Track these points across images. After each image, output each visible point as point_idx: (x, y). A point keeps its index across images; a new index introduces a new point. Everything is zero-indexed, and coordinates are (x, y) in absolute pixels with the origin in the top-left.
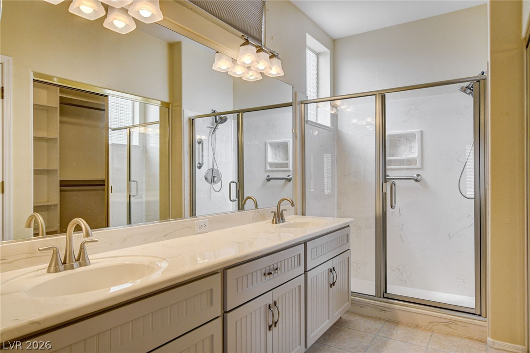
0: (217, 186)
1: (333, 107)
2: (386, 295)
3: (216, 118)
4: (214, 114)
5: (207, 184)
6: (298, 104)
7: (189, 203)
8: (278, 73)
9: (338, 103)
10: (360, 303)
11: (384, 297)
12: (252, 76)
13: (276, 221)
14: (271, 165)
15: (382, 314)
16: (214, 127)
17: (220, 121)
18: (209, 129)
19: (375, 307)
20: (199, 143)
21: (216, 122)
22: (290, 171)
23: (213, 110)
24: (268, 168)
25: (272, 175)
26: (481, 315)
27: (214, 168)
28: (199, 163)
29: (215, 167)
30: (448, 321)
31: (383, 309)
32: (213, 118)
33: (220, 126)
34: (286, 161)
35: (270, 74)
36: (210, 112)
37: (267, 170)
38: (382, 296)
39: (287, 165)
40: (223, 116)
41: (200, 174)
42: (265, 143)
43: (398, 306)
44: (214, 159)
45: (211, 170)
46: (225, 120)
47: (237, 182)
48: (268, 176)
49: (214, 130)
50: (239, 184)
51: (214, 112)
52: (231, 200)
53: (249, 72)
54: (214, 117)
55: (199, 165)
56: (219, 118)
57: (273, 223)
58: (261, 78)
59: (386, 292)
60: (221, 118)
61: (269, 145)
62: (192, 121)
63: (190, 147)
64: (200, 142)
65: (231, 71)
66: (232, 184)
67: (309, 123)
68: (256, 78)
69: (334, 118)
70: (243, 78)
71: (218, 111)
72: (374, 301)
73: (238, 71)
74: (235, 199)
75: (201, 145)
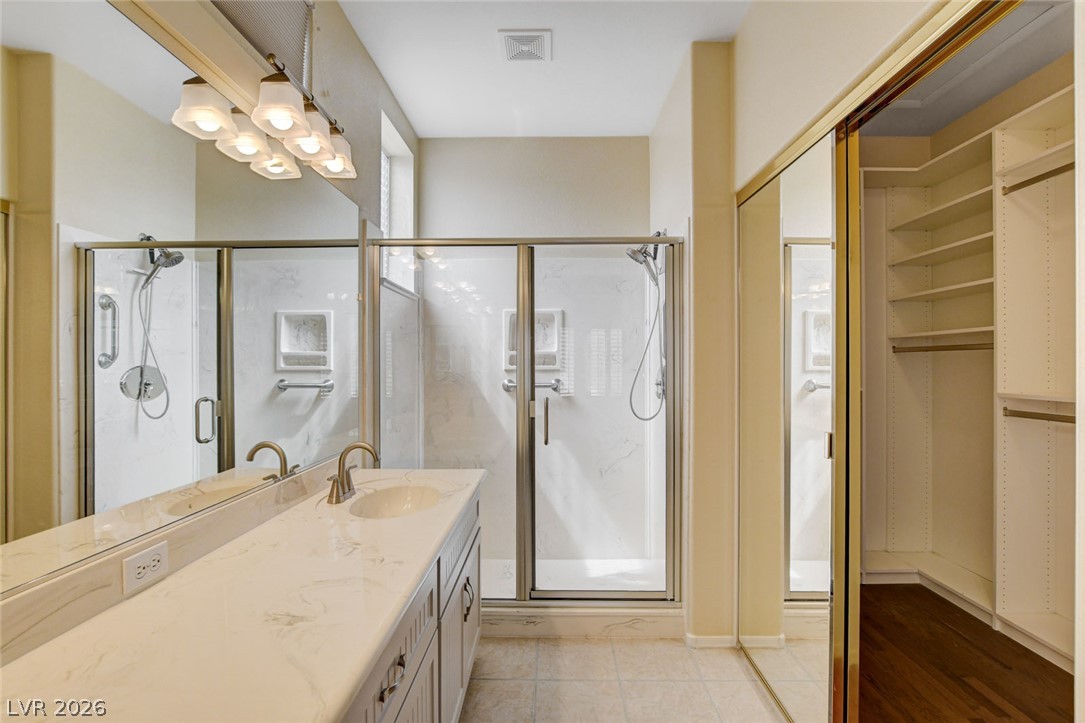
0: (155, 405)
1: (419, 257)
2: (534, 595)
3: (152, 254)
4: (147, 243)
5: (128, 402)
6: (366, 244)
7: (73, 453)
8: (344, 171)
9: (429, 251)
10: (490, 618)
11: (531, 599)
12: (274, 167)
13: (338, 497)
14: (288, 358)
15: (531, 630)
16: (149, 273)
17: (163, 260)
18: (134, 276)
19: (517, 619)
20: (104, 307)
21: (152, 261)
22: (330, 371)
23: (144, 234)
24: (282, 365)
25: (289, 380)
26: (673, 600)
27: (148, 364)
28: (104, 355)
29: (150, 363)
30: (630, 619)
31: (530, 621)
32: (144, 253)
33: (163, 272)
34: (321, 353)
35: (325, 168)
36: (136, 239)
37: (278, 368)
38: (528, 598)
39: (322, 361)
40: (170, 250)
41: (106, 381)
42: (276, 315)
43: (555, 610)
44: (147, 344)
45: (139, 369)
46: (178, 260)
47: (215, 399)
48: (282, 381)
49: (147, 280)
50: (222, 405)
51: (149, 238)
52: (199, 441)
53: (274, 155)
54: (148, 250)
55: (103, 359)
56: (159, 254)
57: (330, 502)
58: (296, 174)
59: (533, 589)
60: (168, 256)
61: (283, 319)
62: (83, 257)
63: (78, 315)
64: (109, 304)
65: (224, 141)
66: (202, 405)
67: (385, 284)
68: (285, 172)
69: (420, 276)
70: (252, 167)
71: (159, 238)
72: (515, 610)
73: (245, 146)
74: (208, 437)
75: (109, 312)
